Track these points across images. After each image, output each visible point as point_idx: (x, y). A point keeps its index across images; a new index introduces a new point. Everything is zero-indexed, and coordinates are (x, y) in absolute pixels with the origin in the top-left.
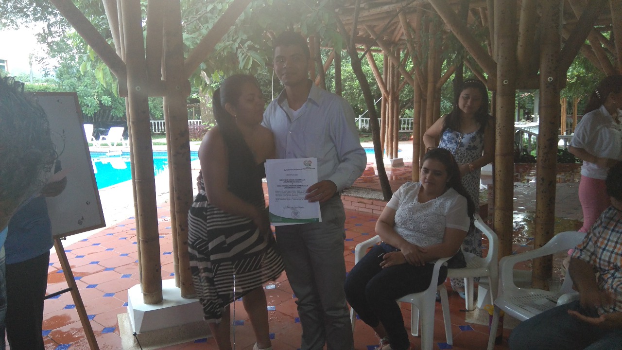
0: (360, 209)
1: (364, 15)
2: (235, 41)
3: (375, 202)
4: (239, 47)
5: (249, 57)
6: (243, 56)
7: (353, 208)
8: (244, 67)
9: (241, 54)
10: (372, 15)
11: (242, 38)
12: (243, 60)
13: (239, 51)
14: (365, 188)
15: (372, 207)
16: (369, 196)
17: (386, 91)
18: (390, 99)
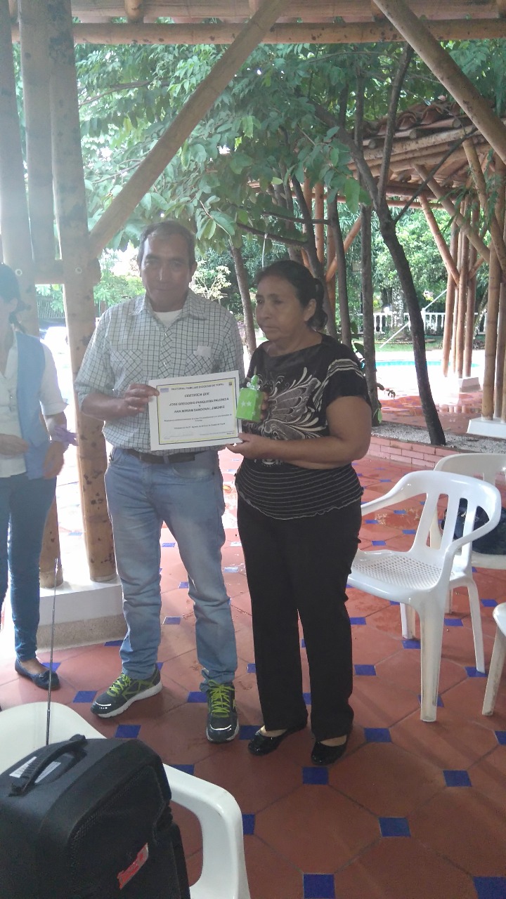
0: (393, 458)
1: (409, 149)
2: (192, 196)
3: (415, 447)
4: (200, 206)
5: (212, 221)
6: (203, 219)
7: (382, 455)
8: (203, 236)
9: (200, 217)
10: (421, 149)
11: (203, 193)
12: (203, 225)
13: (198, 211)
14: (405, 425)
15: (411, 454)
16: (409, 438)
17: (455, 270)
18: (461, 281)
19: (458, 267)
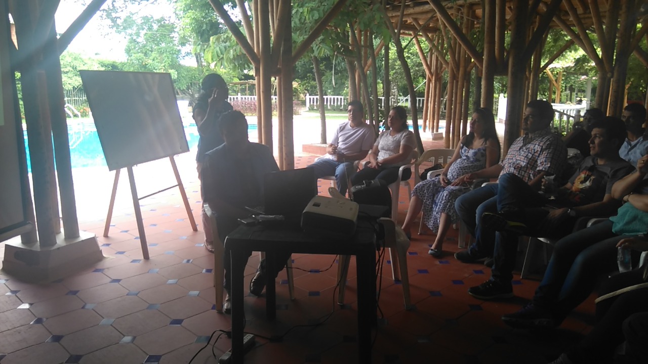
17: (430, 72)
18: (433, 79)
19: (432, 71)
